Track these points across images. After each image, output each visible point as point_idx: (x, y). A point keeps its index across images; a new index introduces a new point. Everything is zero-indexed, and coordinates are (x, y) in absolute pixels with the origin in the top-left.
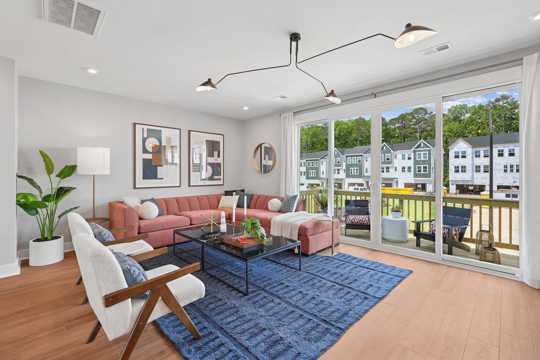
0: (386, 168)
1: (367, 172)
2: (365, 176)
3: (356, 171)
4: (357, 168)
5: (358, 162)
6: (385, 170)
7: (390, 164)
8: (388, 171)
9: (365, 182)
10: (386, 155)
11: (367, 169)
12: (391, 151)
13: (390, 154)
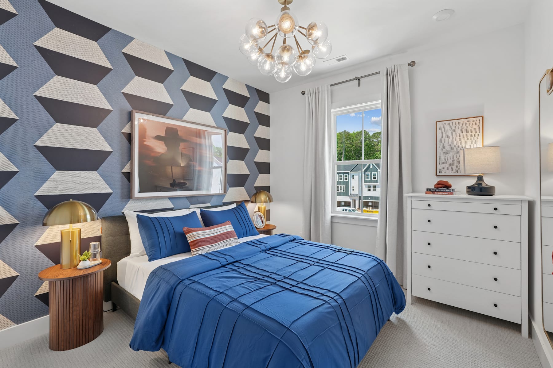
0: (373, 186)
1: (353, 190)
2: (352, 194)
3: (342, 189)
4: (344, 186)
5: (345, 180)
6: (372, 189)
7: (377, 183)
8: (374, 190)
9: (352, 201)
10: (373, 173)
11: (353, 187)
12: (377, 169)
13: (376, 173)
